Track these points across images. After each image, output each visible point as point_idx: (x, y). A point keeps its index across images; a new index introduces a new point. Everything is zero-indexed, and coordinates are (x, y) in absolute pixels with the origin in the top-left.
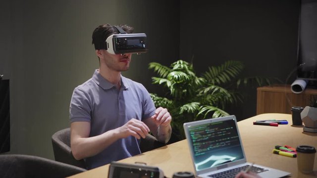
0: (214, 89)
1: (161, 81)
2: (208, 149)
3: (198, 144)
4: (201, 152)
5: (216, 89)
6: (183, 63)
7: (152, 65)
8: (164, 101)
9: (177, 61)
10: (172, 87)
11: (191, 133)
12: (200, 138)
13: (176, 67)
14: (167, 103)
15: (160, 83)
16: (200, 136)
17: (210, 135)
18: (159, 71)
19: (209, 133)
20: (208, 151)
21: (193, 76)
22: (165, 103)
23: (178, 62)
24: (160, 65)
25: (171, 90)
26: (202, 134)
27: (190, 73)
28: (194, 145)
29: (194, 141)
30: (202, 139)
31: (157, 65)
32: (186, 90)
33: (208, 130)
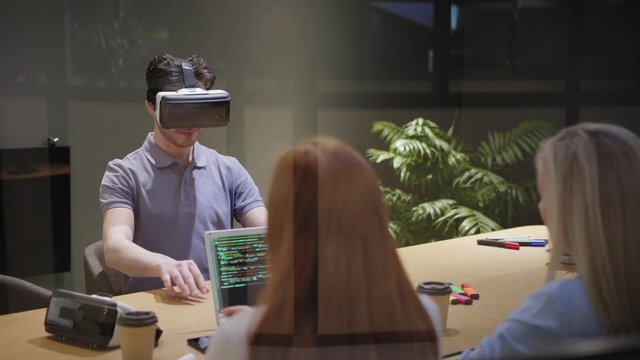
0: (475, 174)
1: (382, 156)
2: (255, 278)
3: (233, 268)
4: (236, 283)
5: (479, 176)
6: (424, 124)
7: (377, 127)
8: (394, 195)
9: (412, 120)
10: (404, 170)
11: (219, 249)
12: (238, 258)
13: (411, 131)
14: (399, 198)
15: (379, 161)
16: (239, 255)
17: (262, 254)
18: (388, 138)
19: (259, 252)
20: (253, 281)
21: (442, 150)
22: (395, 199)
23: (414, 122)
24: (393, 126)
25: (402, 174)
26: (244, 252)
27: (439, 142)
28: (223, 269)
29: (222, 263)
30: (241, 260)
31: (386, 126)
32: (430, 176)
33: (260, 245)
